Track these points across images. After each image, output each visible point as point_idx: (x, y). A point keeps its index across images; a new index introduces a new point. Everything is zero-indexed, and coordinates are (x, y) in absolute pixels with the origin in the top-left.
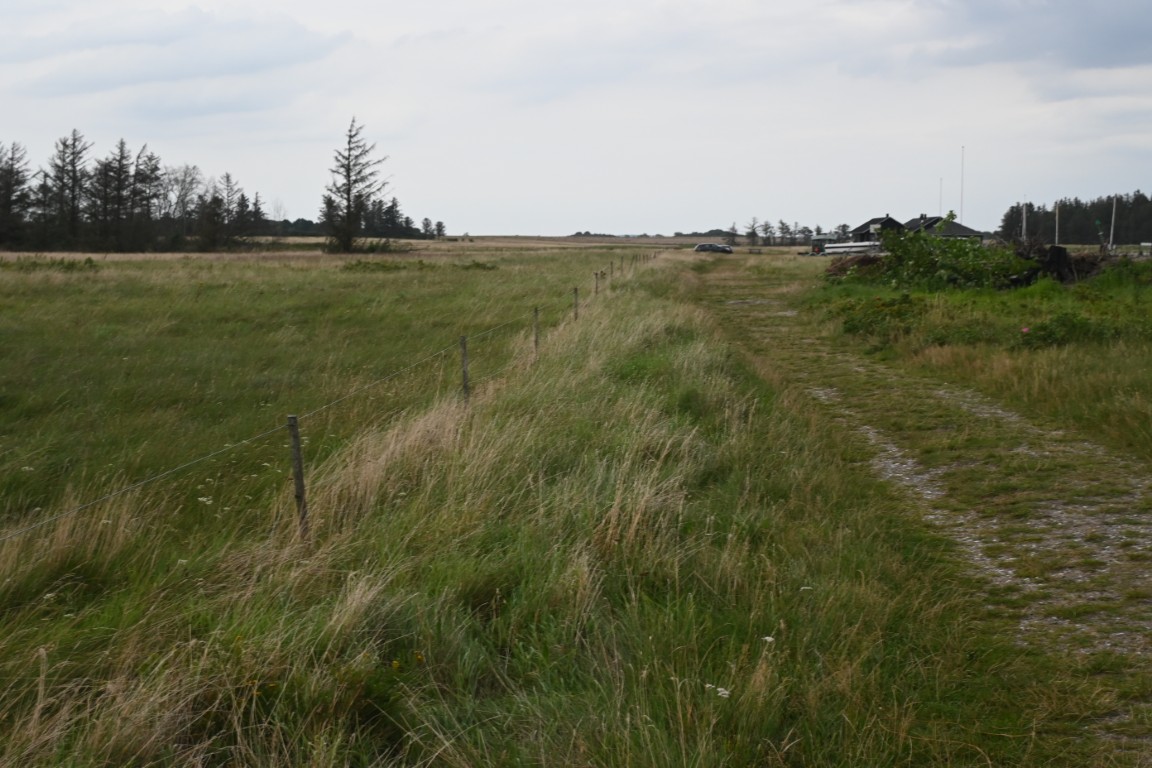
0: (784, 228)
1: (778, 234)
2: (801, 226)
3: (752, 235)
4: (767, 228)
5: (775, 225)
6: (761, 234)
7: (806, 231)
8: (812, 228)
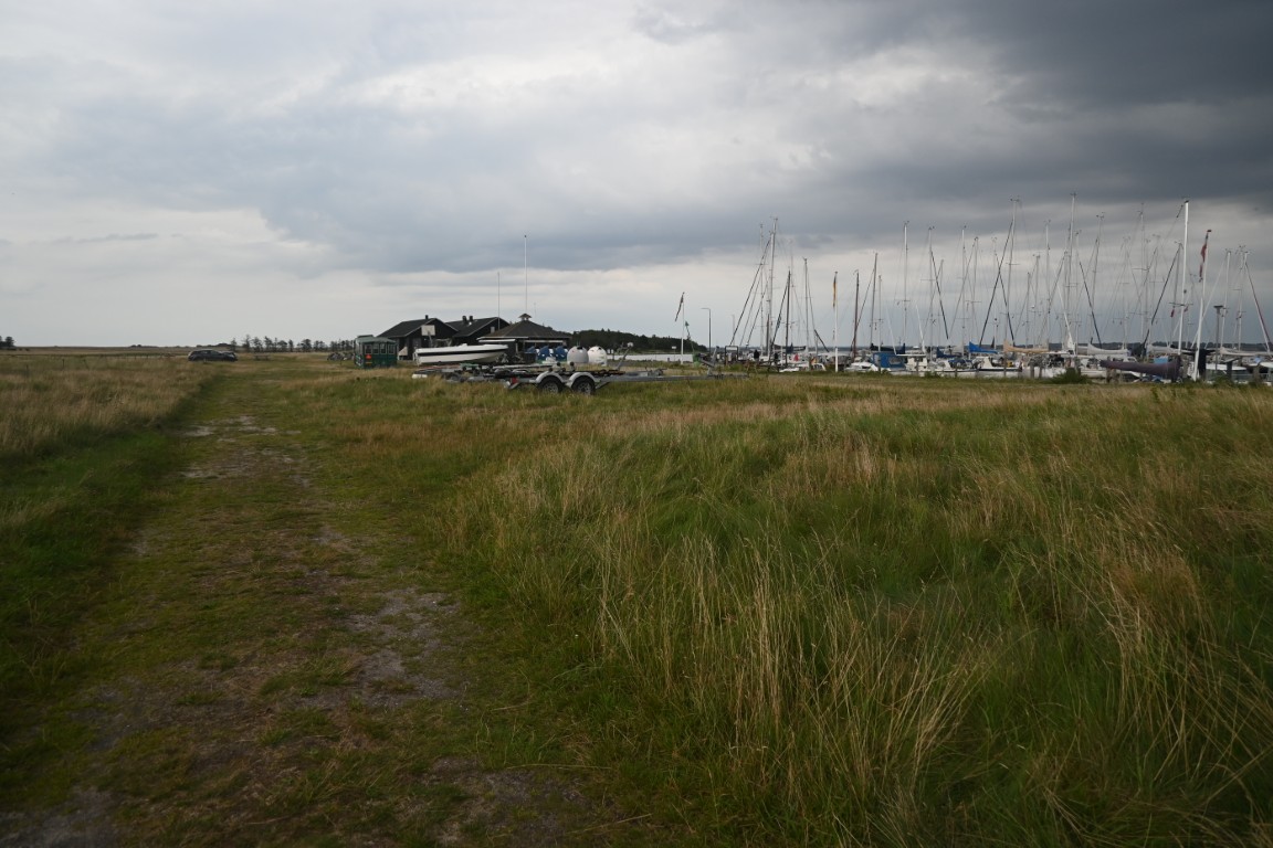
0: (268, 341)
1: (264, 346)
2: (279, 340)
3: (246, 346)
4: (256, 341)
5: (262, 339)
6: (252, 345)
7: (283, 343)
8: (287, 341)
